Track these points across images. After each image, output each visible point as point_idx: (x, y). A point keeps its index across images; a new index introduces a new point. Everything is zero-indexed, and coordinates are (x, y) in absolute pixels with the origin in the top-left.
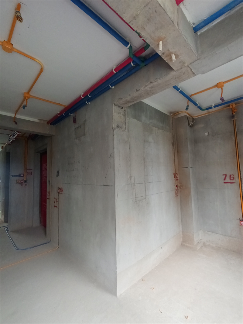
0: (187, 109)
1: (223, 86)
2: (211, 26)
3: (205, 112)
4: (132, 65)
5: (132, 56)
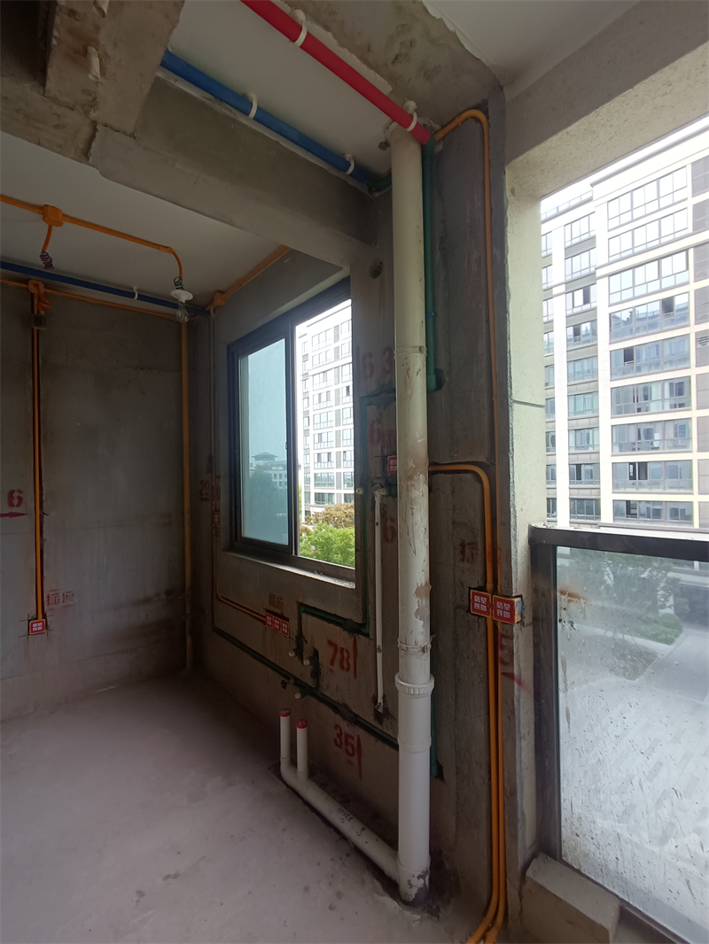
1: (59, 224)
2: (172, 81)
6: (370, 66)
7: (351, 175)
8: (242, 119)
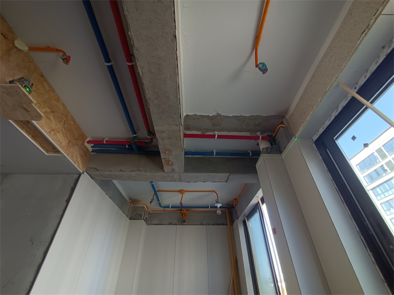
0: (151, 202)
1: (184, 194)
2: (194, 157)
3: (162, 209)
4: (127, 147)
5: (132, 142)
6: (240, 132)
7: (252, 155)
8: (214, 156)
